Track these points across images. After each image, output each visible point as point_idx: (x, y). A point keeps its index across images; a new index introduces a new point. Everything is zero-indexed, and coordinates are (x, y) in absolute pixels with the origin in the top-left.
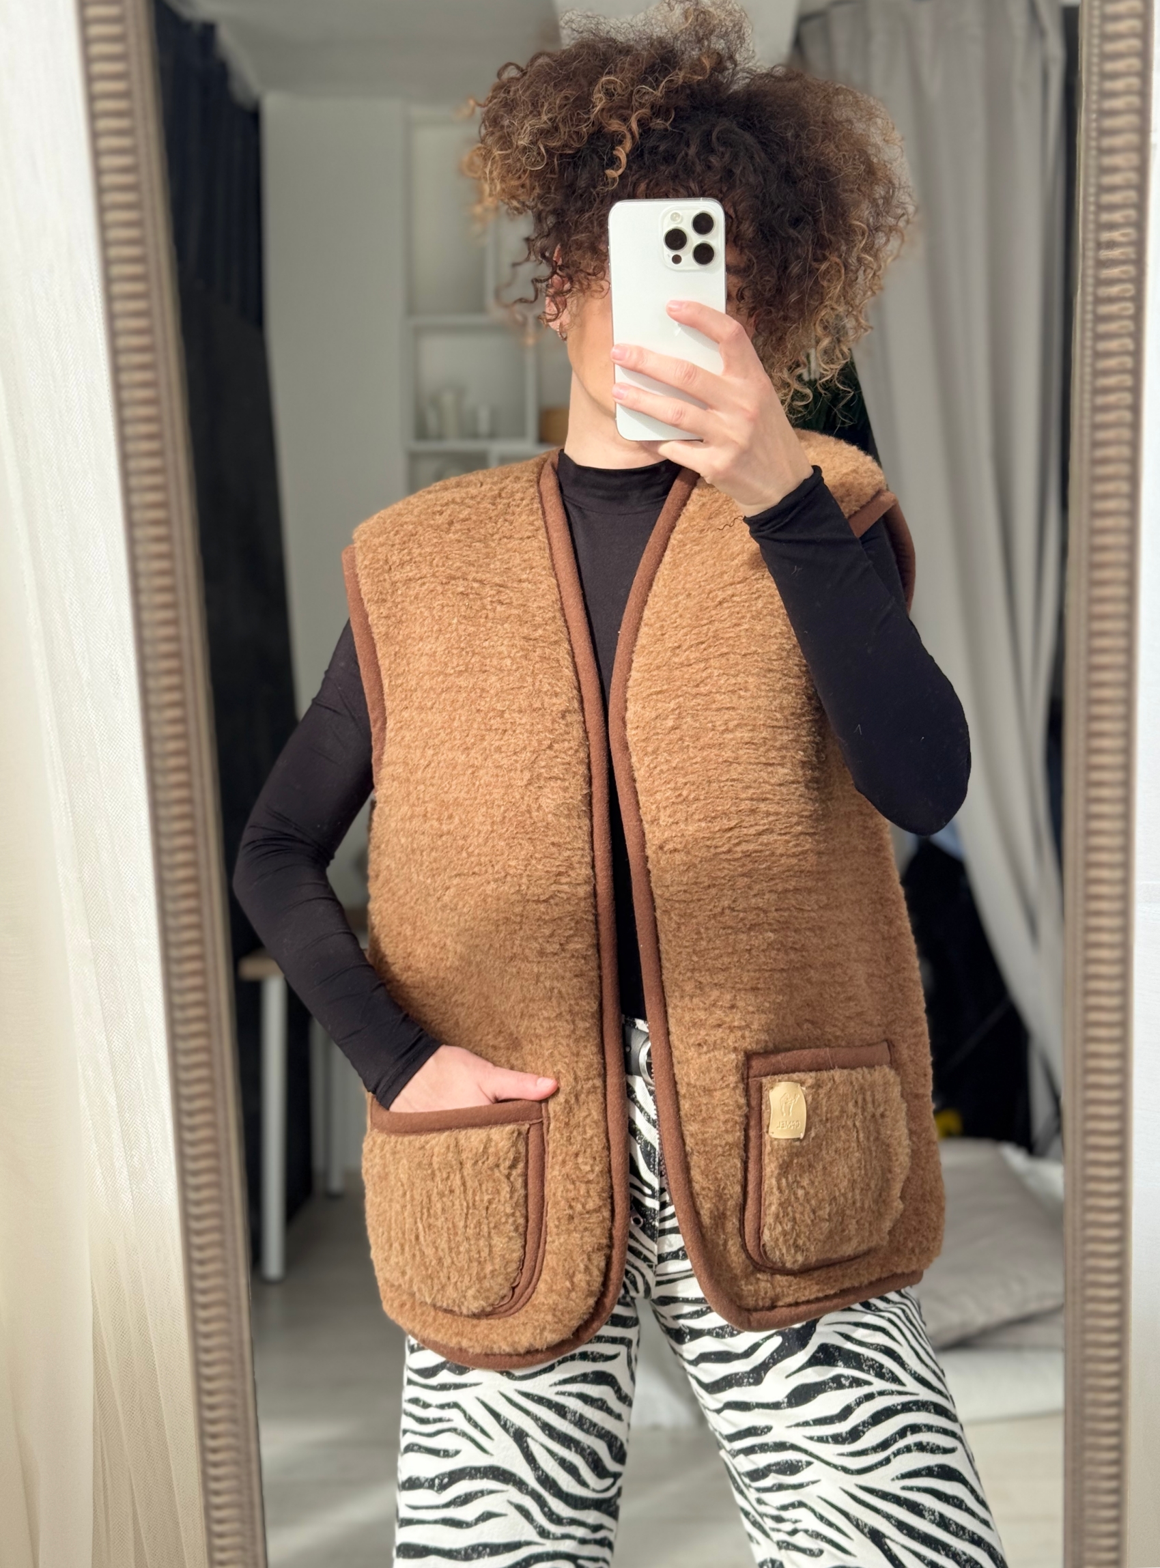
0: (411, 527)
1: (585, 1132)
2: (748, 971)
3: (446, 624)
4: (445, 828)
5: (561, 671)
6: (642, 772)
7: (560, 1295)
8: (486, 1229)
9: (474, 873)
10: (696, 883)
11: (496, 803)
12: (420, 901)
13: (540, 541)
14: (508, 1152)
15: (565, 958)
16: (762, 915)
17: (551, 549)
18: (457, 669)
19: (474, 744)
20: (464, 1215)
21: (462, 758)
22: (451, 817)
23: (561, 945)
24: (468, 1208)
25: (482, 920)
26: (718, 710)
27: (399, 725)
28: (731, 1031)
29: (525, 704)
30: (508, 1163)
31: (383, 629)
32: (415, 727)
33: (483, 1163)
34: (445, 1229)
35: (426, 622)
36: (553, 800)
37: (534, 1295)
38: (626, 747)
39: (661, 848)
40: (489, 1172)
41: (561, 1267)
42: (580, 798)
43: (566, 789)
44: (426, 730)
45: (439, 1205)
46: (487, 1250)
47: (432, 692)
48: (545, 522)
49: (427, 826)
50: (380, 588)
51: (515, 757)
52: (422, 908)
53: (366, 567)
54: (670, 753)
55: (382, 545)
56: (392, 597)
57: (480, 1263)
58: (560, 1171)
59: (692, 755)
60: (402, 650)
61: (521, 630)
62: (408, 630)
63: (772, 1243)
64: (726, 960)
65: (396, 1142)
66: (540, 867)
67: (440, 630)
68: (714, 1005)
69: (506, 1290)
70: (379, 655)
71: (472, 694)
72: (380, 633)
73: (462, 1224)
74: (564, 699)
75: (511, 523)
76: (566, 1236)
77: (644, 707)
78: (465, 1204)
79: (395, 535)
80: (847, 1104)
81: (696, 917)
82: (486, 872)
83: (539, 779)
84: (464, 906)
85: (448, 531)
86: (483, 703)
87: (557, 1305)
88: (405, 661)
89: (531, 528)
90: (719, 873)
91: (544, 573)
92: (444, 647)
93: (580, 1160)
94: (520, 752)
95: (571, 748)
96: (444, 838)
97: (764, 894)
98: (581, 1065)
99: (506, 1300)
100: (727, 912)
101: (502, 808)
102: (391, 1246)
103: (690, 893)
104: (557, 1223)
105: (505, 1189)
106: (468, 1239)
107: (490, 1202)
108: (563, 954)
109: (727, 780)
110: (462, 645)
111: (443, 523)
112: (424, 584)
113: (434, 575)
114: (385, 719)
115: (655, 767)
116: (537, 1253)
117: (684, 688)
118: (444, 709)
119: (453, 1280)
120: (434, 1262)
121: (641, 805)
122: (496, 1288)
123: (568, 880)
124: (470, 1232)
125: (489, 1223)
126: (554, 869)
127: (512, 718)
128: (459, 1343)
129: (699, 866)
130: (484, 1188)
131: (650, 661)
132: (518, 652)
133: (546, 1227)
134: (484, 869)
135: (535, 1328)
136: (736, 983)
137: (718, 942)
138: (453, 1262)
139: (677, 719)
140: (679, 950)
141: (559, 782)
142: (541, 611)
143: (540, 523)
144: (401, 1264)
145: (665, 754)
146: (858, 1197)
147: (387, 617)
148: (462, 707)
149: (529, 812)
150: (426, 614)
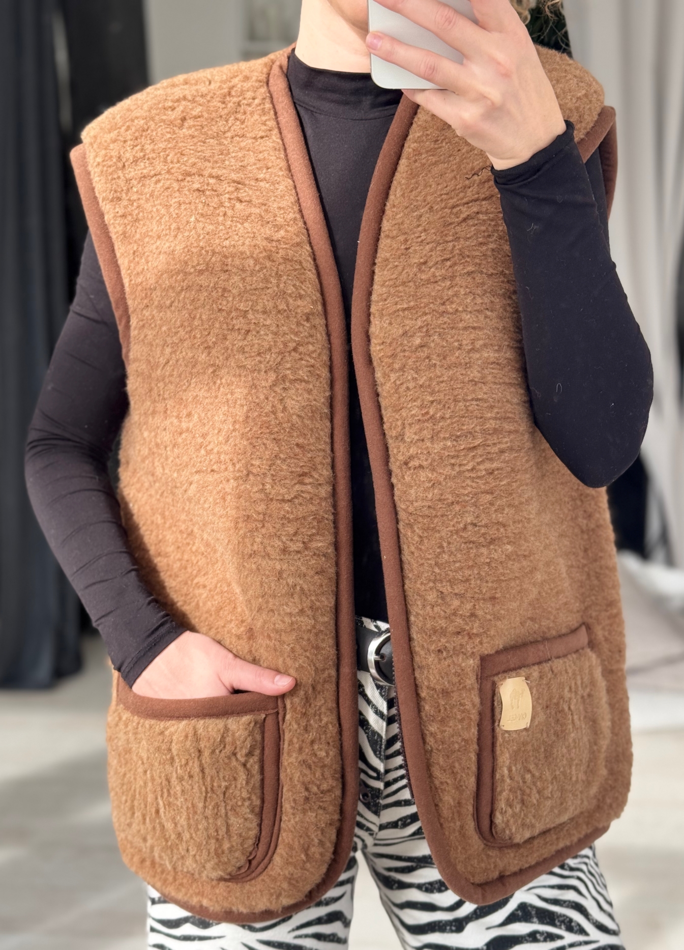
0: (142, 122)
1: (321, 720)
2: (487, 582)
3: (184, 222)
4: (184, 425)
5: (304, 274)
6: (388, 386)
7: (295, 867)
8: (223, 811)
9: (212, 471)
10: (440, 500)
11: (239, 402)
12: (165, 494)
13: (274, 141)
14: (244, 742)
15: (306, 556)
16: (502, 530)
17: (285, 150)
18: (198, 268)
19: (215, 343)
20: (203, 798)
21: (203, 357)
22: (189, 415)
23: (304, 543)
24: (207, 792)
25: (221, 517)
26: (465, 328)
27: (141, 323)
28: (470, 638)
29: (270, 305)
30: (244, 751)
31: (120, 229)
32: (156, 326)
33: (220, 752)
34: (185, 807)
35: (163, 220)
36: (298, 401)
37: (271, 865)
38: (370, 361)
39: (406, 463)
40: (226, 761)
41: (297, 843)
42: (323, 400)
43: (309, 392)
44: (164, 328)
45: (178, 788)
46: (224, 829)
47: (171, 291)
48: (278, 123)
49: (167, 422)
50: (114, 186)
51: (258, 358)
52: (169, 500)
53: (99, 164)
54: (417, 371)
55: (114, 141)
56: (127, 194)
57: (217, 840)
58: (297, 758)
59: (439, 374)
60: (140, 249)
61: (262, 230)
62: (145, 228)
63: (504, 825)
64: (467, 572)
65: (138, 723)
66: (284, 467)
67: (179, 229)
68: (455, 614)
69: (243, 860)
70: (118, 255)
71: (214, 294)
72: (117, 232)
73: (201, 805)
74: (308, 303)
75: (243, 122)
76: (301, 816)
77: (390, 324)
78: (204, 789)
79: (127, 130)
81: (439, 531)
82: (226, 469)
83: (284, 381)
84: (205, 502)
85: (181, 127)
86: (225, 303)
87: (292, 874)
88: (143, 260)
89: (264, 128)
90: (462, 491)
91: (281, 173)
92: (183, 245)
93: (316, 747)
94: (264, 353)
95: (315, 351)
96: (184, 436)
98: (319, 657)
99: (243, 870)
100: (470, 527)
101: (245, 408)
102: (133, 814)
103: (434, 509)
104: (293, 804)
105: (242, 777)
106: (206, 818)
107: (227, 788)
108: (306, 553)
109: (472, 400)
110: (201, 244)
111: (175, 119)
112: (159, 181)
113: (169, 172)
114: (129, 317)
115: (402, 384)
116: (273, 830)
117: (431, 306)
118: (183, 307)
119: (192, 853)
120: (173, 836)
121: (385, 419)
122: (233, 861)
123: (311, 480)
124: (209, 812)
125: (226, 806)
126: (298, 469)
127: (256, 318)
128: (200, 902)
129: (444, 483)
130: (221, 775)
131: (394, 276)
132: (261, 252)
133: (281, 807)
134: (223, 467)
135: (272, 895)
136: (475, 593)
137: (459, 556)
138: (191, 838)
139: (424, 337)
140: (421, 562)
141: (303, 384)
142: (282, 212)
143: (272, 123)
144: (142, 832)
145: (412, 372)
147: (124, 216)
148: (203, 306)
149: (274, 413)
150: (163, 211)
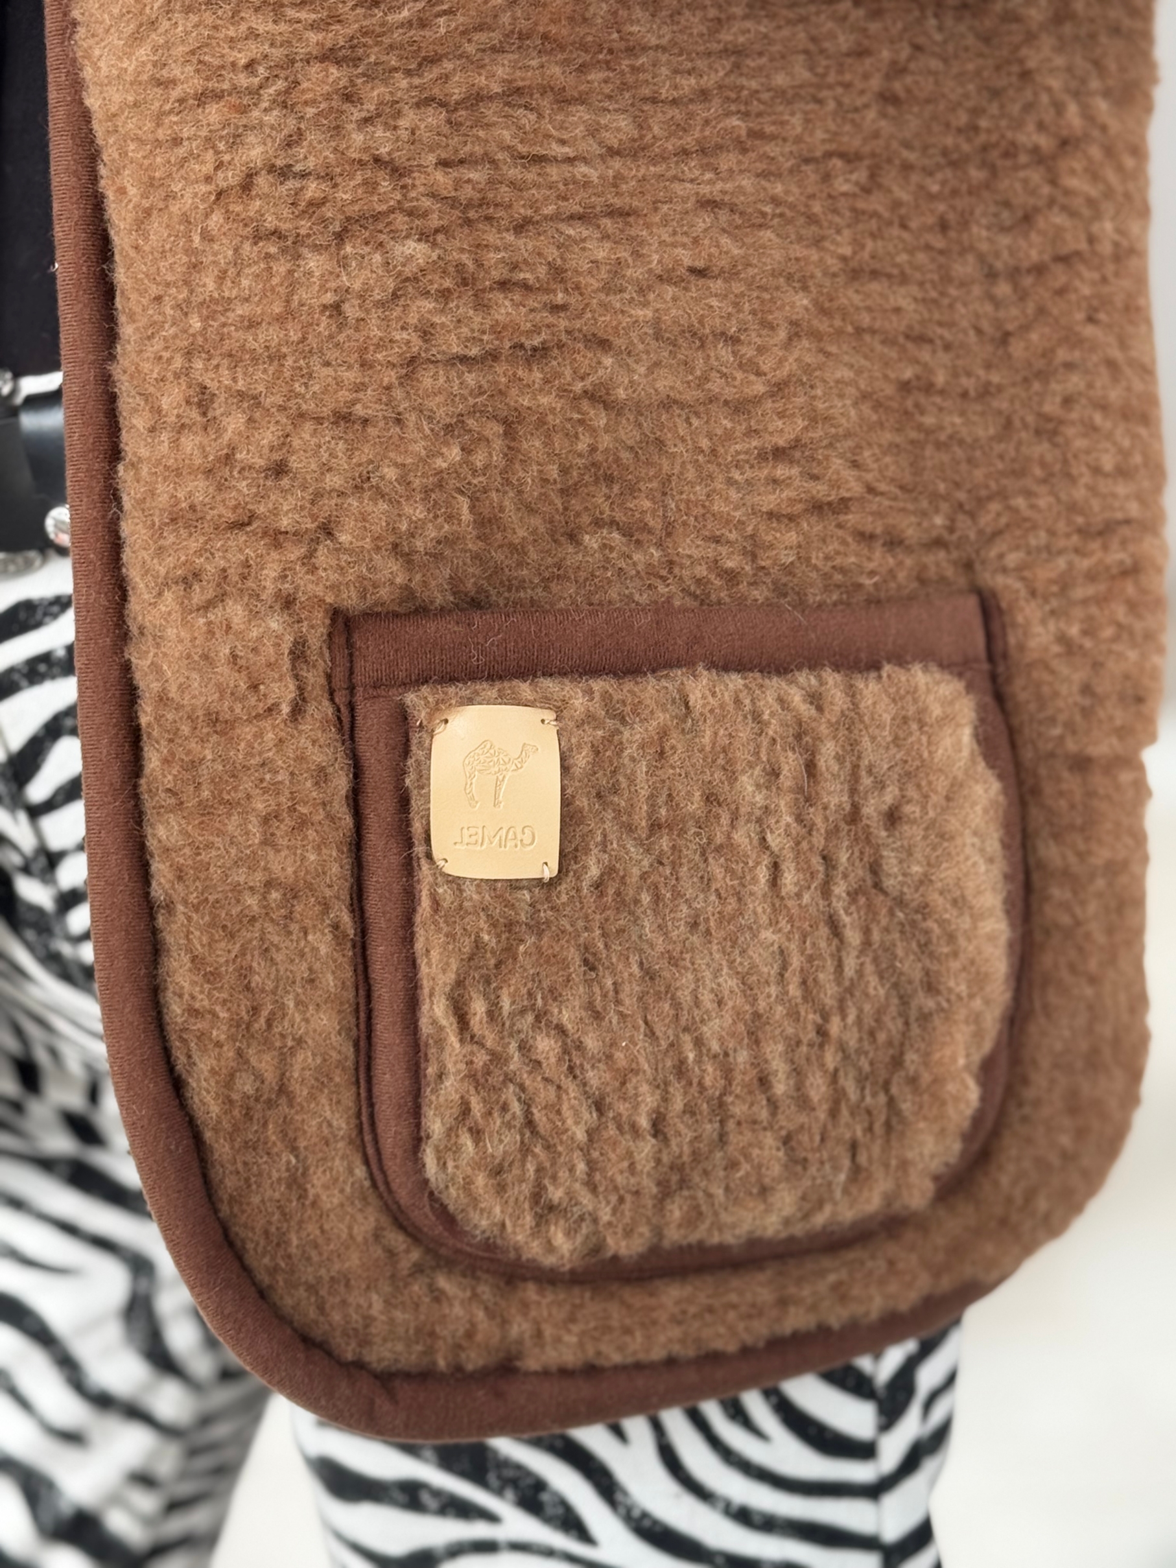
28: (272, 543)
80: (732, 778)
97: (398, 114)
146: (779, 1067)
